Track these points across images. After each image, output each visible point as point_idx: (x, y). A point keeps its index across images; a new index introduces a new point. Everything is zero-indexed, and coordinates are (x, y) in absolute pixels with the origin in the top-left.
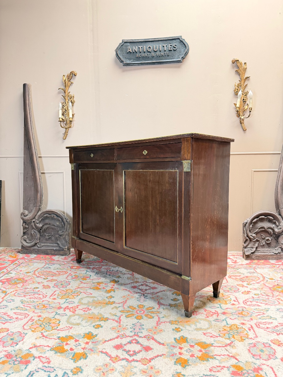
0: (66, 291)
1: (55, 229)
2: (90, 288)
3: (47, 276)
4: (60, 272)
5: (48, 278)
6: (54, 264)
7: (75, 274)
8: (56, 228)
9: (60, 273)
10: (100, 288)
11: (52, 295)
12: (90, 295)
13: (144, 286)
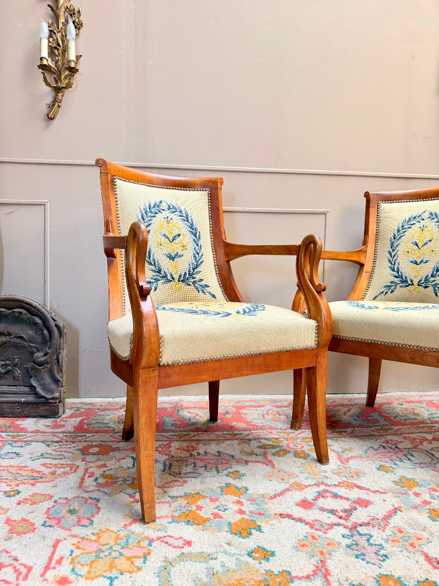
0: (94, 538)
1: (24, 347)
2: (175, 520)
3: (14, 483)
4: (55, 466)
5: (18, 492)
6: (28, 443)
7: (102, 469)
8: (26, 343)
9: (53, 469)
10: (205, 516)
11: (49, 563)
12: (186, 550)
13: (329, 498)
